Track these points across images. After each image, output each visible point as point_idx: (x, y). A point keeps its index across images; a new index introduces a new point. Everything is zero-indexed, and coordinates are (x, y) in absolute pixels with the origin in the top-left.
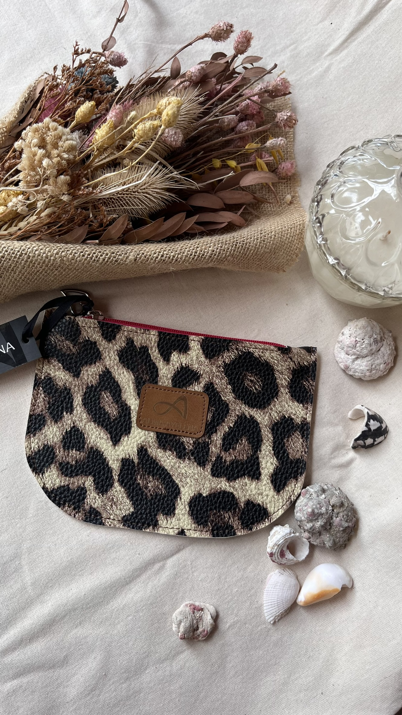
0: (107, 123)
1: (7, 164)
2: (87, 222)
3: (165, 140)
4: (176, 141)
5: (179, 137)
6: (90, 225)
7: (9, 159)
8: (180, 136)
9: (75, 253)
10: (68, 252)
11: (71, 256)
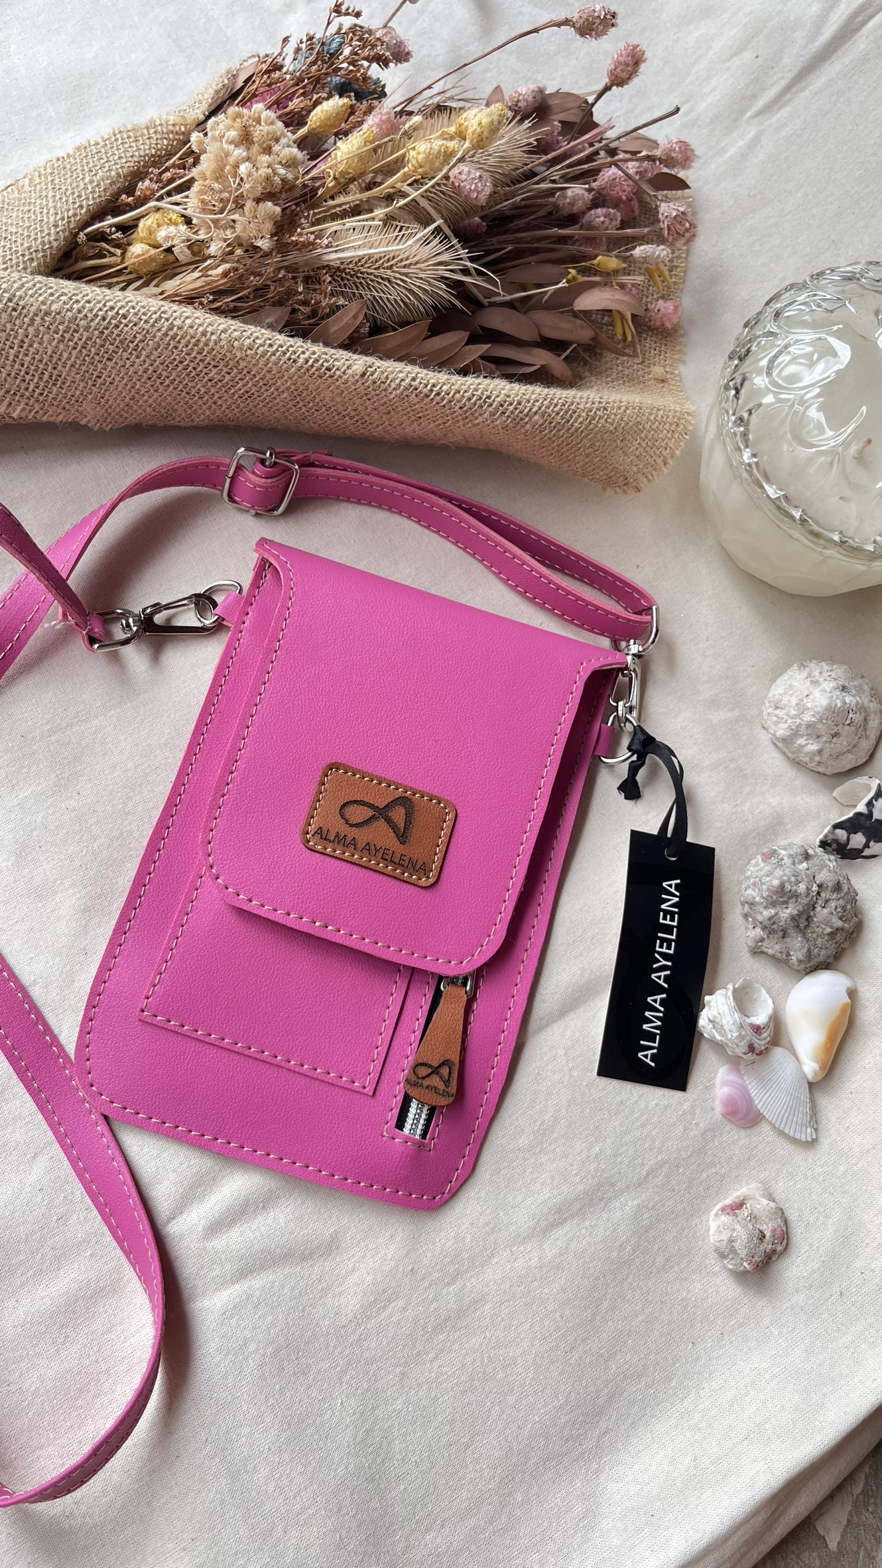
0: (361, 133)
1: (168, 175)
2: (290, 302)
3: (459, 186)
4: (478, 193)
5: (485, 186)
6: (294, 311)
7: (174, 166)
8: (488, 184)
9: (257, 338)
10: (244, 333)
11: (248, 341)
